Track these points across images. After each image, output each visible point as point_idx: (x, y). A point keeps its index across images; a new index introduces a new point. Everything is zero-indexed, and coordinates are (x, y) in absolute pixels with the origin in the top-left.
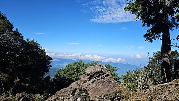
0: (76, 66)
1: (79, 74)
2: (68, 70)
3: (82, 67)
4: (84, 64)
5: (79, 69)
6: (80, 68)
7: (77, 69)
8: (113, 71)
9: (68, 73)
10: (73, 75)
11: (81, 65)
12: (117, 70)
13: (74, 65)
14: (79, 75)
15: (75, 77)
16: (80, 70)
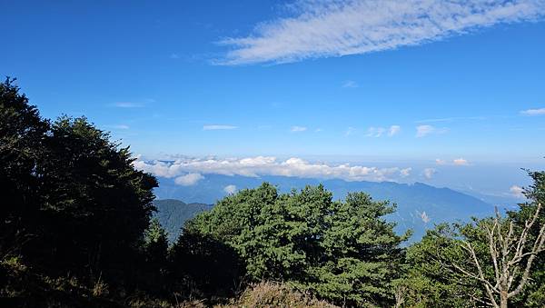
0: (247, 205)
1: (258, 229)
2: (220, 218)
3: (269, 207)
4: (274, 198)
5: (259, 212)
6: (263, 210)
7: (252, 215)
8: (378, 214)
9: (221, 228)
10: (239, 234)
11: (264, 200)
12: (390, 211)
13: (242, 201)
14: (260, 234)
15: (244, 241)
16: (261, 215)
